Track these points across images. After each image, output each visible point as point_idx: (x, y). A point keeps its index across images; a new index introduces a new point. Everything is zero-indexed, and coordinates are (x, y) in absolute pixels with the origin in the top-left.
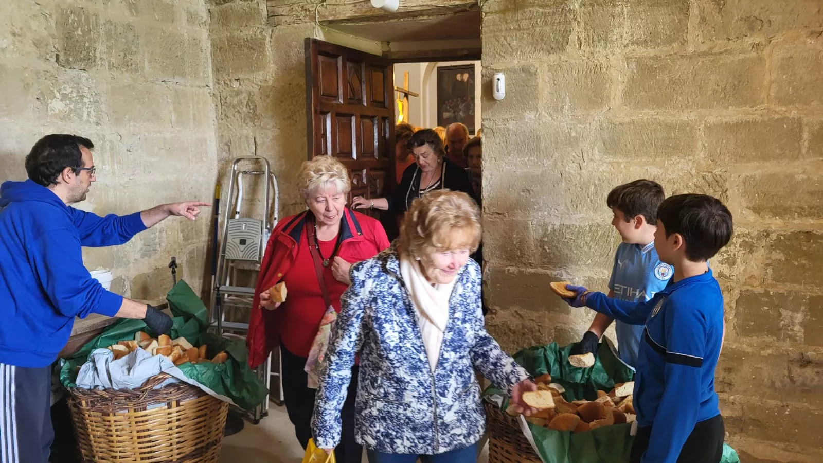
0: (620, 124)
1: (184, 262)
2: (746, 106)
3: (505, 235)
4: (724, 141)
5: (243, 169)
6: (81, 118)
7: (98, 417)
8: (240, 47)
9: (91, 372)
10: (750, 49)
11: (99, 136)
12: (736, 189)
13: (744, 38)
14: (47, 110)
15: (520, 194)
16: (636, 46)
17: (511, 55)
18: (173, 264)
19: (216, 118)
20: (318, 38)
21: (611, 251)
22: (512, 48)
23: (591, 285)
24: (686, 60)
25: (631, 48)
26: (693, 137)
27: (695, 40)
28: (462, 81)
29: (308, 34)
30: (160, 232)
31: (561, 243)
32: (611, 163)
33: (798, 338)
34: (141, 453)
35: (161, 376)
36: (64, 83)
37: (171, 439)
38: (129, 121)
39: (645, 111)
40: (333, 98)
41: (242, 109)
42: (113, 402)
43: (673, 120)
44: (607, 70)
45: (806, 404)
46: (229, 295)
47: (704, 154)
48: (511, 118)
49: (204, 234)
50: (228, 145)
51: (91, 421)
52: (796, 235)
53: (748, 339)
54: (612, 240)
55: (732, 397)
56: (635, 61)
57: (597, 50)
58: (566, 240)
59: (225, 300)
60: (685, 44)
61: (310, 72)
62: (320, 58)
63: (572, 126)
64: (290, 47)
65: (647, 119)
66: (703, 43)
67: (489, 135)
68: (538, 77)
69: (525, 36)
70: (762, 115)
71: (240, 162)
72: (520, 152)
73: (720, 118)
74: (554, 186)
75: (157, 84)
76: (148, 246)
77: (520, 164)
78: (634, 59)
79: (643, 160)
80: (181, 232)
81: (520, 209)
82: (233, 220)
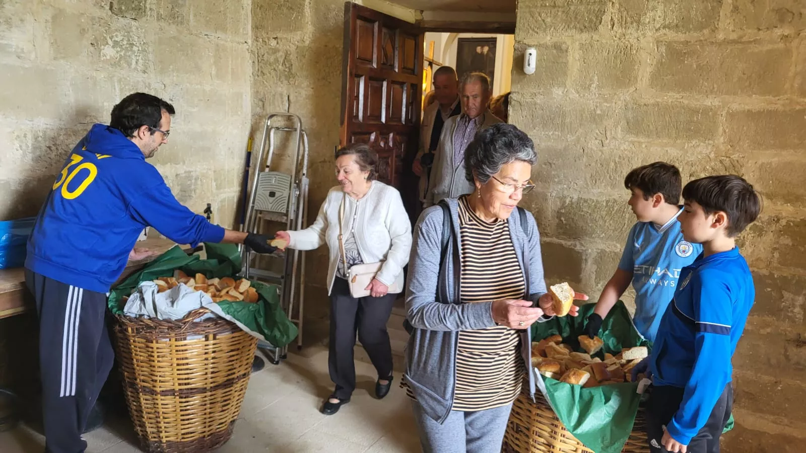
0: (645, 105)
2: (769, 96)
4: (745, 128)
5: (275, 125)
6: (129, 65)
7: (142, 343)
8: (280, 7)
9: (138, 302)
10: (779, 40)
11: (145, 84)
12: (751, 174)
13: (774, 29)
14: (99, 56)
15: (541, 166)
16: (667, 30)
17: (545, 31)
18: (208, 210)
19: (253, 74)
20: (357, 2)
21: (625, 226)
22: (545, 24)
23: (603, 257)
24: (715, 47)
25: (662, 31)
26: (715, 122)
27: (726, 28)
28: (482, 53)
30: (196, 179)
31: (577, 215)
32: (633, 143)
33: (797, 320)
34: (179, 379)
35: (201, 311)
36: (116, 30)
37: (206, 369)
38: (173, 71)
39: (671, 93)
40: (367, 62)
41: (278, 67)
42: (157, 331)
43: (697, 105)
44: (637, 51)
45: (798, 382)
47: (724, 139)
48: (539, 93)
49: (235, 184)
50: (263, 101)
51: (135, 347)
52: (804, 222)
54: (627, 216)
57: (629, 32)
58: (583, 213)
60: (716, 31)
61: (348, 34)
62: (359, 22)
63: (598, 104)
64: (329, 9)
65: (672, 102)
66: (733, 31)
67: (516, 108)
68: (568, 54)
69: (560, 13)
70: (783, 105)
71: (273, 118)
72: (545, 126)
73: (743, 106)
74: (575, 161)
75: (200, 37)
76: (185, 191)
77: (544, 137)
78: (664, 43)
79: (664, 141)
80: (215, 181)
81: (541, 181)
82: (263, 173)
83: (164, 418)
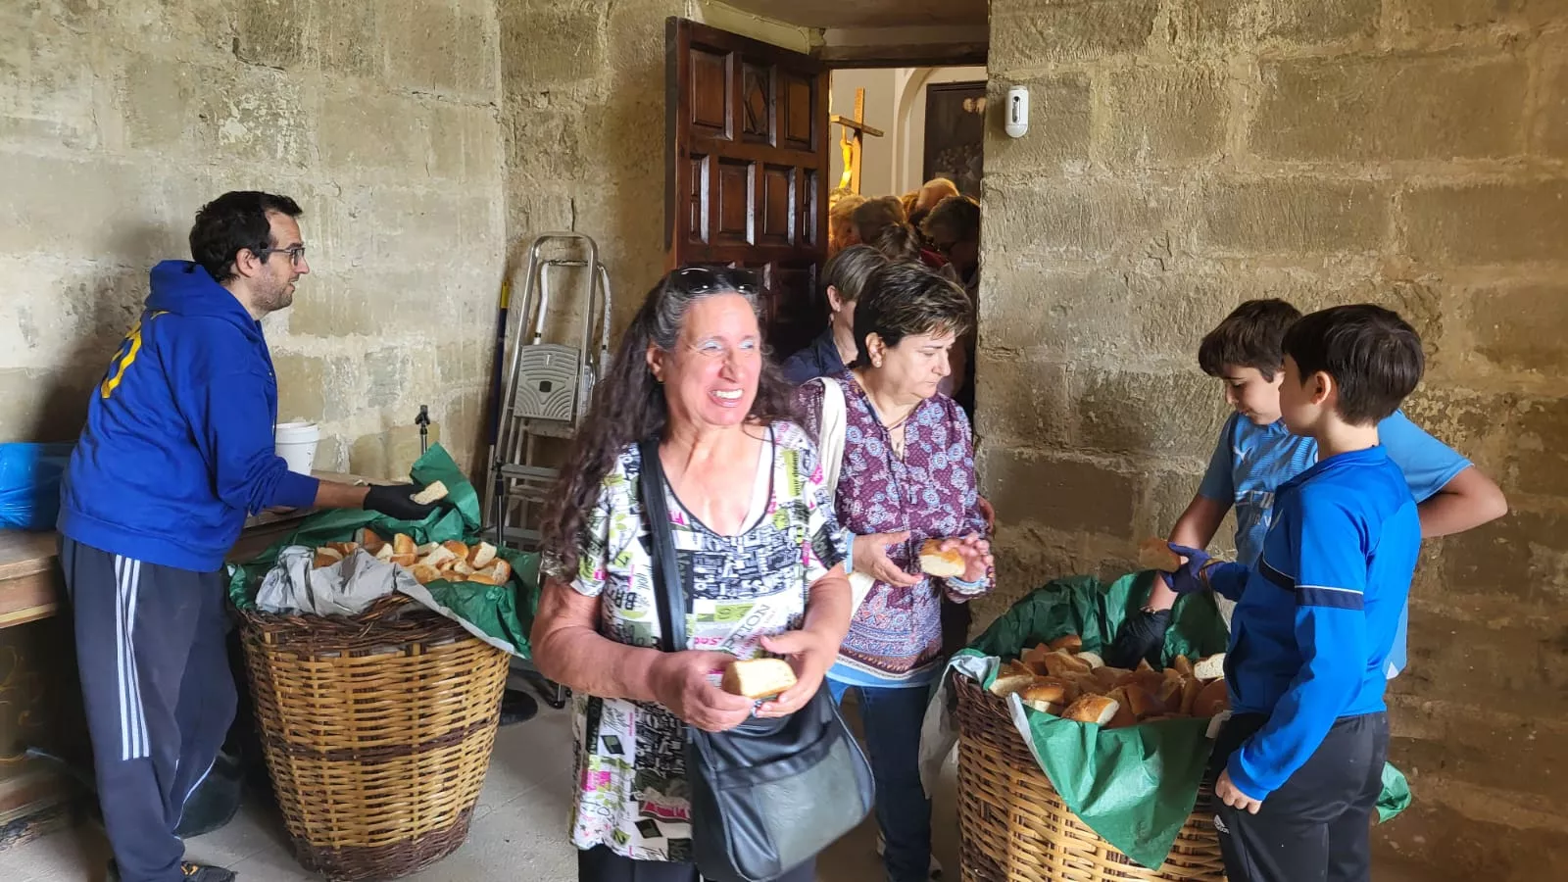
0: (1242, 186)
1: (442, 417)
2: (1485, 157)
3: (1016, 388)
4: (1440, 223)
5: (549, 258)
6: (272, 152)
7: (291, 661)
8: (552, 34)
9: (280, 586)
10: (1500, 46)
11: (302, 186)
12: (1457, 314)
13: (1490, 25)
14: (217, 139)
15: (1047, 314)
16: (1280, 39)
17: (1044, 52)
18: (423, 418)
19: (506, 162)
20: (692, 19)
23: (1172, 486)
24: (1376, 66)
25: (1270, 42)
26: (1380, 214)
27: (1394, 29)
28: (975, 112)
29: (674, 10)
31: (1118, 405)
32: (1220, 260)
34: (359, 729)
35: (395, 599)
36: (246, 90)
38: (355, 161)
39: (1291, 162)
40: (717, 130)
41: (552, 147)
42: (316, 638)
43: (1343, 181)
44: (1222, 84)
46: (520, 482)
47: (1400, 246)
48: (1038, 173)
49: (479, 370)
50: (525, 212)
51: (279, 669)
53: (1464, 598)
54: (1217, 405)
55: (1428, 704)
56: (1276, 67)
57: (1206, 45)
58: (1130, 402)
59: (511, 490)
60: (1375, 35)
61: (675, 80)
62: (695, 55)
63: (1151, 190)
64: (642, 34)
65: (1294, 178)
66: (1409, 34)
67: (995, 204)
68: (1091, 95)
69: (1071, 18)
70: (1515, 174)
71: (545, 244)
72: (1051, 235)
73: (1434, 179)
74: (1112, 301)
75: (404, 98)
76: (382, 385)
77: (1050, 258)
78: (1273, 64)
79: (1282, 255)
80: (439, 365)
81: (1047, 343)
82: (529, 348)
83: (336, 802)
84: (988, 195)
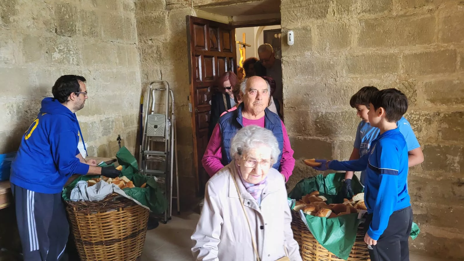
0: (357, 56)
1: (125, 138)
2: (425, 44)
3: (296, 119)
4: (414, 64)
5: (155, 88)
6: (69, 62)
7: (82, 216)
8: (152, 22)
9: (78, 192)
10: (427, 12)
11: (79, 72)
12: (421, 90)
13: (424, 6)
14: (51, 59)
15: (303, 96)
16: (365, 13)
17: (297, 20)
19: (140, 61)
20: (193, 15)
21: (354, 126)
22: (297, 17)
23: (343, 145)
24: (392, 20)
25: (361, 14)
26: (397, 62)
27: (397, 9)
28: (278, 38)
29: (188, 13)
30: (112, 122)
31: (326, 122)
32: (353, 78)
33: (457, 170)
34: (104, 235)
35: (114, 194)
36: (60, 44)
37: (120, 228)
38: (94, 63)
39: (371, 48)
40: (203, 48)
41: (154, 55)
42: (89, 208)
43: (386, 53)
44: (349, 27)
45: (462, 207)
46: (150, 156)
47: (403, 71)
48: (298, 55)
49: (135, 123)
50: (147, 75)
52: (454, 114)
53: (429, 172)
54: (354, 120)
55: (421, 204)
56: (364, 21)
57: (344, 16)
58: (329, 121)
59: (147, 158)
60: (392, 11)
61: (189, 34)
62: (195, 26)
63: (331, 58)
64: (178, 21)
65: (371, 53)
66: (401, 10)
67: (286, 65)
68: (311, 32)
69: (304, 10)
70: (434, 49)
71: (153, 84)
72: (303, 73)
73: (411, 51)
74: (322, 91)
75: (108, 43)
76: (106, 129)
77: (303, 80)
78: (363, 21)
79: (370, 75)
80: (123, 122)
81: (304, 105)
82: (150, 115)
84: (284, 62)
